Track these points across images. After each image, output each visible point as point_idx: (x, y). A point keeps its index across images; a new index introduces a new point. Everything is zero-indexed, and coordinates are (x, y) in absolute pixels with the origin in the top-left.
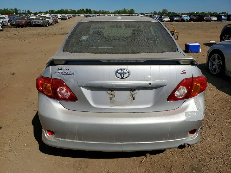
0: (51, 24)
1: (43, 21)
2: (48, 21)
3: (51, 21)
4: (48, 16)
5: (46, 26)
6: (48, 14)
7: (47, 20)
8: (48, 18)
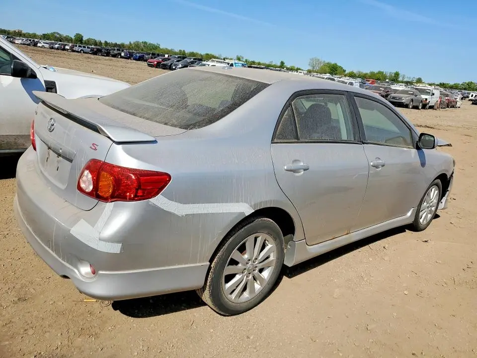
0: (431, 107)
1: (413, 97)
2: (426, 99)
3: (433, 100)
4: (430, 90)
5: (416, 107)
6: (433, 87)
7: (424, 97)
8: (428, 93)
